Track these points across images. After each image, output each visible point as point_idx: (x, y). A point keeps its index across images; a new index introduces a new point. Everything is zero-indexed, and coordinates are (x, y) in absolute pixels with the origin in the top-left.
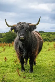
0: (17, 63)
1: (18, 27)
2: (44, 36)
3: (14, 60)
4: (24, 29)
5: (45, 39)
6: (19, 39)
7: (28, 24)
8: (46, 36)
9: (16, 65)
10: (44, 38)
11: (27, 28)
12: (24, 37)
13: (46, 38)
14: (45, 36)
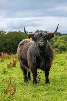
0: (8, 95)
1: (37, 35)
2: (60, 42)
3: (3, 89)
4: (43, 36)
5: (63, 46)
6: (39, 45)
7: (46, 32)
8: (65, 42)
9: (6, 98)
10: (60, 45)
11: (46, 36)
12: (43, 43)
13: (64, 44)
14: (63, 42)
